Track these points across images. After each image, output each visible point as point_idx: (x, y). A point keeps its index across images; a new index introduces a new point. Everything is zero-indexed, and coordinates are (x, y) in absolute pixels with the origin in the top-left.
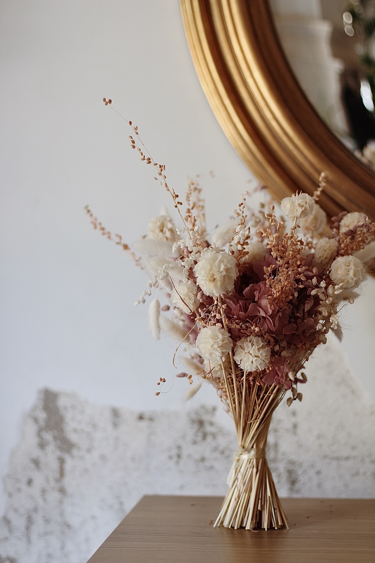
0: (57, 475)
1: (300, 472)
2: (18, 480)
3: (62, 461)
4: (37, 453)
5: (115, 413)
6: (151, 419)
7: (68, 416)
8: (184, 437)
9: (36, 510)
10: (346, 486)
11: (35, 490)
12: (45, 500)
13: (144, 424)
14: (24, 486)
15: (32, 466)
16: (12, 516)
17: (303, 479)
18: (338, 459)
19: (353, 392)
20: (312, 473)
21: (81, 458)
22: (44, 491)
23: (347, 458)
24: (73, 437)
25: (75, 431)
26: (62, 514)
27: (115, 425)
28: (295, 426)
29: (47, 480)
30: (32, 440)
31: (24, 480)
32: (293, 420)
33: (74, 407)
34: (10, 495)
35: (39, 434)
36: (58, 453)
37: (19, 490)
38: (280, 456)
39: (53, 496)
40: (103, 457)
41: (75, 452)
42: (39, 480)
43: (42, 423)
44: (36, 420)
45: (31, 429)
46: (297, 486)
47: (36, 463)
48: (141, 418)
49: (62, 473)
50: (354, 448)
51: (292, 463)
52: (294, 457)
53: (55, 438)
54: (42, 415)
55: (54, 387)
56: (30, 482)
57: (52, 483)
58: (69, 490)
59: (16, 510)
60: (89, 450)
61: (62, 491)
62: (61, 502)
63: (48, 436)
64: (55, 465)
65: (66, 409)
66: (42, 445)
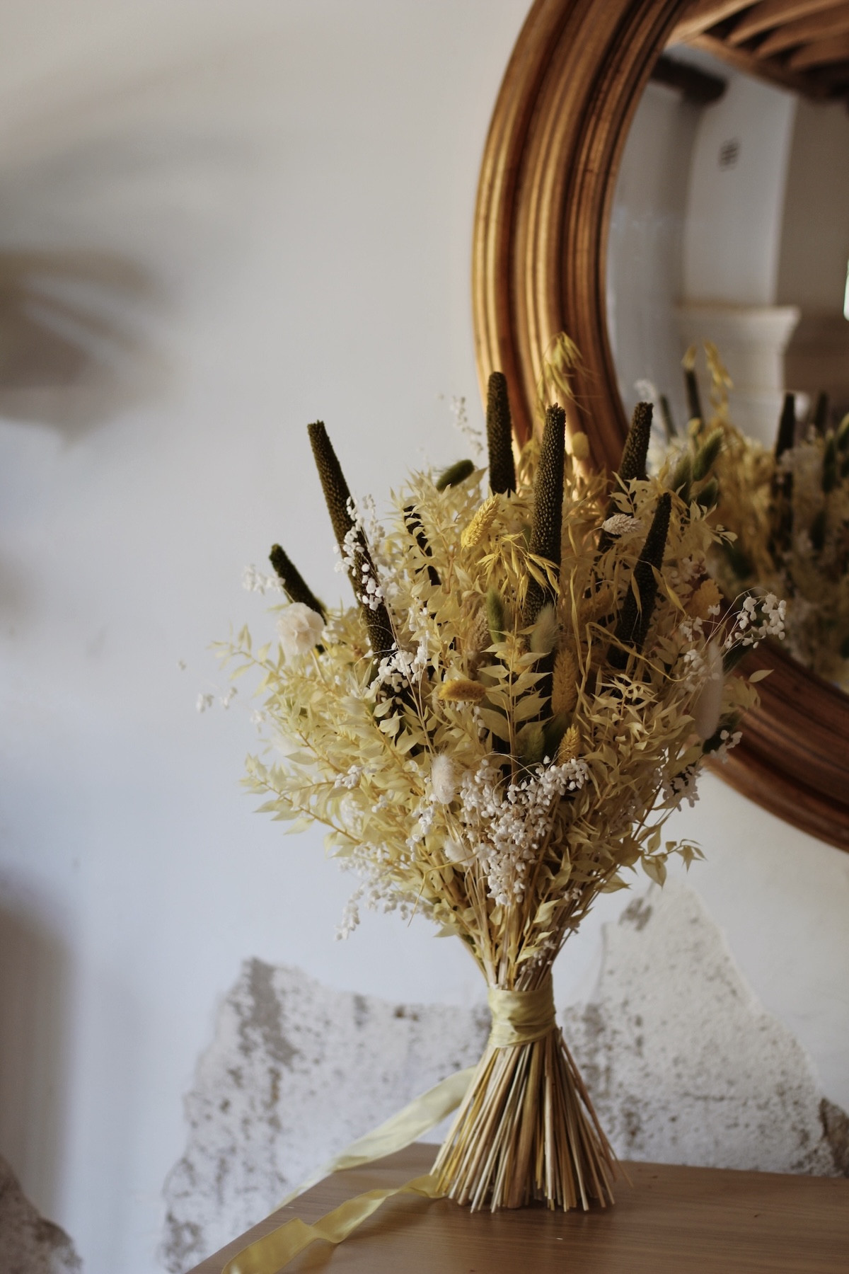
0: (267, 1098)
1: (644, 1117)
2: (208, 1103)
3: (275, 1075)
4: (237, 1060)
5: (360, 1004)
6: (415, 1018)
7: (288, 1003)
8: (465, 1049)
9: (233, 1150)
10: (717, 1143)
11: (233, 1119)
12: (248, 1137)
13: (404, 1024)
14: (215, 1111)
15: (230, 1080)
16: (195, 1158)
17: (648, 1128)
18: (705, 1098)
19: (734, 993)
20: (663, 1119)
21: (306, 1072)
22: (246, 1122)
23: (722, 1099)
24: (294, 1039)
25: (298, 1028)
26: (272, 1160)
27: (359, 1023)
28: (640, 1042)
29: (252, 1106)
30: (232, 1040)
31: (218, 1102)
32: (637, 1031)
33: (296, 991)
34: (194, 1125)
35: (242, 1030)
36: (271, 1063)
37: (208, 1117)
38: (614, 1089)
39: (261, 1130)
40: (339, 1073)
41: (296, 1061)
42: (239, 1104)
43: (247, 1013)
44: (237, 1007)
45: (230, 1021)
46: (638, 1139)
47: (236, 1075)
48: (399, 1014)
49: (275, 1096)
50: (731, 1083)
51: (632, 1100)
52: (635, 1092)
53: (267, 1038)
54: (248, 1001)
55: (268, 958)
56: (225, 1106)
57: (260, 1110)
58: (285, 1123)
59: (203, 1149)
60: (317, 1062)
61: (274, 1122)
62: (272, 1140)
63: (256, 1035)
64: (265, 1081)
65: (284, 992)
66: (246, 1049)
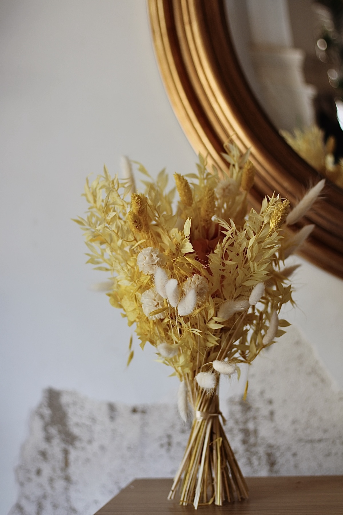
0: (62, 465)
1: (278, 454)
2: (28, 471)
3: (66, 452)
4: (44, 446)
5: (112, 408)
6: (144, 412)
7: (70, 411)
8: (173, 426)
9: (45, 497)
10: (320, 466)
11: (44, 479)
12: (52, 488)
13: (137, 417)
14: (33, 476)
15: (40, 457)
16: (24, 503)
17: (281, 461)
18: (311, 441)
19: (323, 381)
20: (289, 455)
21: (83, 449)
22: (51, 480)
23: (320, 441)
24: (75, 431)
25: (77, 424)
26: (68, 500)
27: (112, 418)
28: (272, 413)
29: (54, 470)
30: (39, 434)
31: (34, 470)
32: (270, 408)
33: (75, 404)
34: (22, 484)
35: (45, 428)
36: (63, 445)
37: (29, 480)
38: (259, 441)
39: (60, 484)
40: (102, 448)
41: (78, 444)
42: (47, 470)
43: (48, 418)
44: (42, 416)
45: (38, 425)
46: (276, 467)
47: (44, 454)
48: (135, 411)
49: (66, 463)
50: (325, 431)
51: (270, 446)
52: (272, 441)
53: (60, 432)
54: (47, 412)
55: (57, 386)
56: (39, 472)
57: (59, 472)
58: (74, 478)
59: (27, 498)
60: (90, 442)
61: (67, 479)
62: (66, 489)
63: (53, 431)
64: (60, 456)
65: (68, 405)
66: (48, 439)
